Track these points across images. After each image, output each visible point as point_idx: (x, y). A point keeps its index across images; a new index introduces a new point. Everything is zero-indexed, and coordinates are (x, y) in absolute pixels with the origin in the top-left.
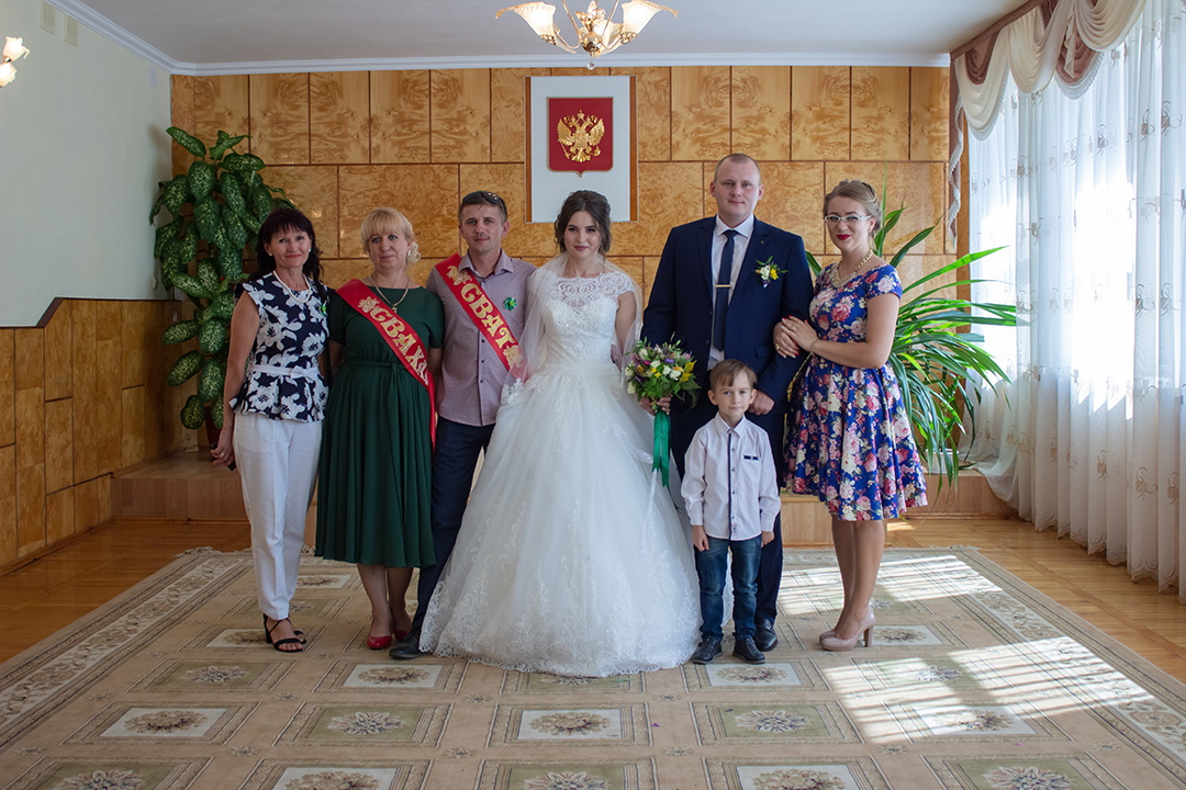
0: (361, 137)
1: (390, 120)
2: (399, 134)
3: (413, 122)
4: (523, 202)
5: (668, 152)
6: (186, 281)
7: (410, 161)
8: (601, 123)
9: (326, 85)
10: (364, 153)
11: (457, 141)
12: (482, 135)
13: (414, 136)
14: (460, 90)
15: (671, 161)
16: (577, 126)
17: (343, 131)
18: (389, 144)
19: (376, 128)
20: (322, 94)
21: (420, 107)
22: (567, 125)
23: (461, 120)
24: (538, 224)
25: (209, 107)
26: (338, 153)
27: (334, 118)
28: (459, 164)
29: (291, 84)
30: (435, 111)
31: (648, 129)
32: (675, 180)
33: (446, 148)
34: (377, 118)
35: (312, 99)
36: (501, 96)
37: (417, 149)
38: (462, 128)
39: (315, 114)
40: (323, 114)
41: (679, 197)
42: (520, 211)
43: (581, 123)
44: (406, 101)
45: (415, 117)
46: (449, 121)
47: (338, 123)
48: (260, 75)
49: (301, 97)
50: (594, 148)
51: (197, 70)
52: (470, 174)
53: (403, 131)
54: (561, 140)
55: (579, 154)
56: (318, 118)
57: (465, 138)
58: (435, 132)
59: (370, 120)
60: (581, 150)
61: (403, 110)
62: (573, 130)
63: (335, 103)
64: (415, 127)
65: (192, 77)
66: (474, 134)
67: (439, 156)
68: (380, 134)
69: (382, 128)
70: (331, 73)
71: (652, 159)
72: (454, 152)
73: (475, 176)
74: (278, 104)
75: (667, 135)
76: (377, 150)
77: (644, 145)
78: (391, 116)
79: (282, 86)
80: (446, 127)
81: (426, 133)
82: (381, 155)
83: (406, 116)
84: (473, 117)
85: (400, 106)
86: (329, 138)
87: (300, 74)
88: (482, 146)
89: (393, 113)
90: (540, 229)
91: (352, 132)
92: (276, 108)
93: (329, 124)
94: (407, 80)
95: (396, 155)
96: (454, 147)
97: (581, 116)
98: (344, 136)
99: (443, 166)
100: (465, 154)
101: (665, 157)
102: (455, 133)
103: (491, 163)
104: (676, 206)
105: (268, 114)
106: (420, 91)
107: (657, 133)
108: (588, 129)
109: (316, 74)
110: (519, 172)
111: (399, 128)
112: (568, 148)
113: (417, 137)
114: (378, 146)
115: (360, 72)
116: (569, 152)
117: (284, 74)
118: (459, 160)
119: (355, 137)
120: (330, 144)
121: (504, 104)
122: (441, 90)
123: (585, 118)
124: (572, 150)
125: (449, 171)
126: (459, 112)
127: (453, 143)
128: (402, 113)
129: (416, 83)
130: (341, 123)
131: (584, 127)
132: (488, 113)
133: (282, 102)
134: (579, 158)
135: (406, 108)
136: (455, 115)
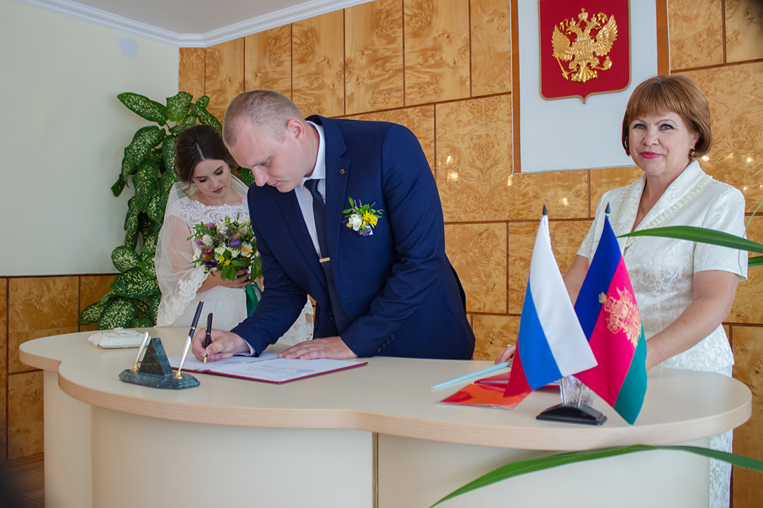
0: (337, 86)
1: (363, 61)
2: (372, 77)
3: (386, 59)
4: (509, 146)
5: (721, 49)
6: (122, 256)
7: (383, 107)
8: (612, 21)
9: (305, 34)
10: (339, 103)
11: (434, 76)
12: (460, 64)
13: (387, 76)
14: (434, 10)
15: (725, 64)
16: (577, 31)
17: (320, 81)
18: (363, 90)
19: (350, 73)
20: (302, 44)
21: (393, 40)
22: (564, 32)
23: (437, 49)
24: (529, 175)
25: (215, 76)
26: (316, 107)
27: (313, 69)
28: (435, 104)
29: (277, 39)
30: (409, 42)
31: (686, 19)
32: (733, 93)
33: (420, 86)
34: (351, 61)
35: (293, 50)
36: (483, 10)
37: (390, 91)
38: (437, 58)
39: (297, 67)
40: (304, 65)
41: (740, 119)
42: (506, 158)
43: (583, 26)
44: (380, 37)
45: (388, 54)
46: (423, 52)
47: (316, 73)
48: (253, 35)
49: (285, 51)
50: (602, 59)
51: (205, 40)
52: (448, 115)
53: (377, 72)
54: (556, 55)
55: (582, 68)
56: (299, 72)
57: (440, 70)
58: (409, 68)
59: (345, 65)
60: (584, 64)
61: (376, 47)
62: (573, 37)
63: (313, 52)
64: (388, 65)
65: (203, 49)
66: (451, 64)
67: (414, 97)
68: (354, 79)
69: (356, 72)
70: (309, 20)
71: (693, 65)
72: (430, 90)
73: (452, 117)
74: (266, 62)
75: (717, 24)
76: (352, 99)
77: (680, 45)
78: (365, 57)
79: (271, 42)
80: (420, 60)
81: (399, 70)
82: (355, 104)
83: (379, 55)
84: (450, 42)
85: (373, 44)
86: (309, 92)
87: (284, 27)
88: (461, 77)
89: (366, 52)
90: (531, 181)
91: (328, 81)
92: (265, 67)
93: (309, 76)
94: (380, 12)
95: (369, 102)
96: (429, 84)
97: (584, 16)
98: (321, 87)
99: (418, 109)
100: (442, 91)
101: (717, 58)
102: (431, 66)
103: (471, 98)
104: (734, 134)
105: (259, 75)
106: (393, 22)
107: (700, 25)
108: (594, 33)
109: (299, 24)
110: (505, 105)
111: (372, 69)
112: (566, 64)
113: (390, 78)
114: (352, 94)
115: (335, 13)
116: (567, 69)
117: (272, 30)
118: (434, 99)
119: (331, 87)
120: (309, 98)
121: (487, 18)
122: (415, 15)
123: (589, 19)
124: (572, 66)
125: (424, 115)
126: (435, 39)
127: (427, 78)
128: (375, 51)
129: (388, 14)
130: (318, 74)
131: (588, 31)
132: (467, 34)
133: (269, 59)
134: (583, 76)
135: (379, 44)
136: (430, 44)
